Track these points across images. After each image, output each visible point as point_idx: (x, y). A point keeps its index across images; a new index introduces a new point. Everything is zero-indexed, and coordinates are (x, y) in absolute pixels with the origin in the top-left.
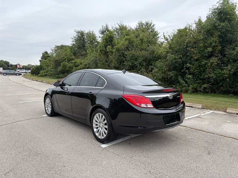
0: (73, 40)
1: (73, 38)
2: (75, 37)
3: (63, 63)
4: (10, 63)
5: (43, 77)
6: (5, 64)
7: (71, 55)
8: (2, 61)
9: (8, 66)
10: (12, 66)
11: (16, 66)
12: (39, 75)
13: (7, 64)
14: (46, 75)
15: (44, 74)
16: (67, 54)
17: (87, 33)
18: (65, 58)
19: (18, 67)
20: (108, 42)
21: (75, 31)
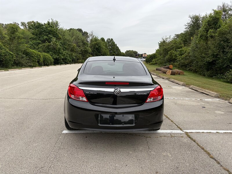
0: (187, 27)
1: (187, 25)
2: (189, 24)
3: (171, 51)
4: (138, 53)
5: (153, 66)
6: (134, 54)
7: (181, 43)
8: (132, 51)
9: (136, 55)
10: (139, 55)
11: (142, 55)
12: (151, 63)
13: (136, 54)
14: (156, 64)
15: (154, 62)
16: (176, 42)
17: (203, 17)
18: (173, 46)
19: (144, 56)
20: (211, 25)
21: (190, 17)
